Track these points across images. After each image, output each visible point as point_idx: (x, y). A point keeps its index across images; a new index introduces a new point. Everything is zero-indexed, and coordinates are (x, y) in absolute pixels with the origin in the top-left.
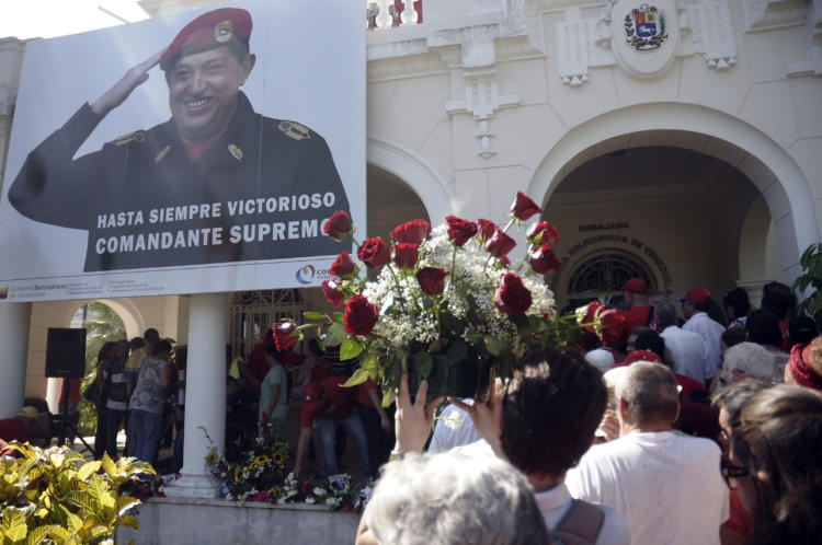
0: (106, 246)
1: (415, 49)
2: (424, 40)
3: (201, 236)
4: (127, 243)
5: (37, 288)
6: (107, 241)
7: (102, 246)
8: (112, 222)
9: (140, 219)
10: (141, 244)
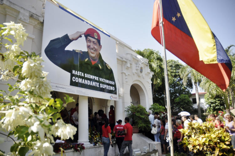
0: (75, 79)
1: (121, 59)
2: (122, 58)
3: (95, 84)
4: (80, 80)
5: (56, 87)
6: (75, 78)
7: (74, 79)
8: (76, 73)
9: (83, 75)
10: (83, 82)
